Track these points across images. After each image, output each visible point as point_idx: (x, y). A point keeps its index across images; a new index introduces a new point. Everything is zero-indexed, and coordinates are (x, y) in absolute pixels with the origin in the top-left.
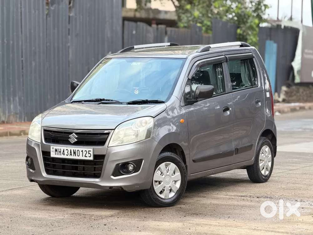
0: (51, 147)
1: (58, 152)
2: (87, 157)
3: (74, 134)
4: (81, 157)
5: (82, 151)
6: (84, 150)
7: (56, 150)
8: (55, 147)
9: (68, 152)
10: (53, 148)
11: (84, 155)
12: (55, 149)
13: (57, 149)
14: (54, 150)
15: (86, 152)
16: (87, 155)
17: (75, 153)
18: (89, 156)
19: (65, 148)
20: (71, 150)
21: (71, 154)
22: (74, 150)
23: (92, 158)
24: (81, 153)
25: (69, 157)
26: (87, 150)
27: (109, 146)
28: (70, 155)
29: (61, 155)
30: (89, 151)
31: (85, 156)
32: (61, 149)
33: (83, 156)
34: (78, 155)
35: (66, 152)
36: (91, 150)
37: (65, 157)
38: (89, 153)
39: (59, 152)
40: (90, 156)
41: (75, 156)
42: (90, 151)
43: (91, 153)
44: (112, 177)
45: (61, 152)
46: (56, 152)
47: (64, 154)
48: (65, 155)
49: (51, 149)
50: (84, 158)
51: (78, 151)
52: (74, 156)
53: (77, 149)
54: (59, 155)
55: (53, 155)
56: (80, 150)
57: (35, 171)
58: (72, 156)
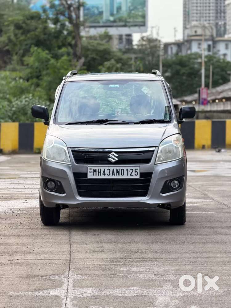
0: (89, 168)
1: (97, 173)
2: (133, 175)
3: (113, 153)
4: (125, 176)
5: (127, 170)
6: (129, 168)
7: (95, 171)
8: (93, 168)
9: (109, 172)
10: (91, 169)
11: (129, 173)
12: (94, 169)
13: (96, 169)
14: (92, 170)
15: (132, 170)
16: (134, 173)
17: (118, 172)
18: (135, 175)
19: (106, 168)
20: (113, 170)
21: (113, 174)
22: (117, 169)
23: (138, 177)
24: (126, 172)
25: (111, 177)
26: (134, 168)
27: (156, 163)
28: (112, 175)
29: (101, 175)
30: (135, 169)
31: (131, 175)
32: (101, 169)
33: (128, 175)
34: (122, 174)
35: (107, 172)
36: (138, 168)
37: (106, 177)
38: (135, 172)
39: (99, 172)
41: (119, 175)
43: (138, 171)
44: (161, 194)
45: (100, 172)
46: (95, 173)
47: (105, 174)
49: (89, 170)
50: (129, 177)
51: (123, 170)
52: (117, 175)
53: (121, 168)
54: (98, 175)
55: (90, 176)
56: (125, 169)
57: (65, 194)
58: (114, 175)
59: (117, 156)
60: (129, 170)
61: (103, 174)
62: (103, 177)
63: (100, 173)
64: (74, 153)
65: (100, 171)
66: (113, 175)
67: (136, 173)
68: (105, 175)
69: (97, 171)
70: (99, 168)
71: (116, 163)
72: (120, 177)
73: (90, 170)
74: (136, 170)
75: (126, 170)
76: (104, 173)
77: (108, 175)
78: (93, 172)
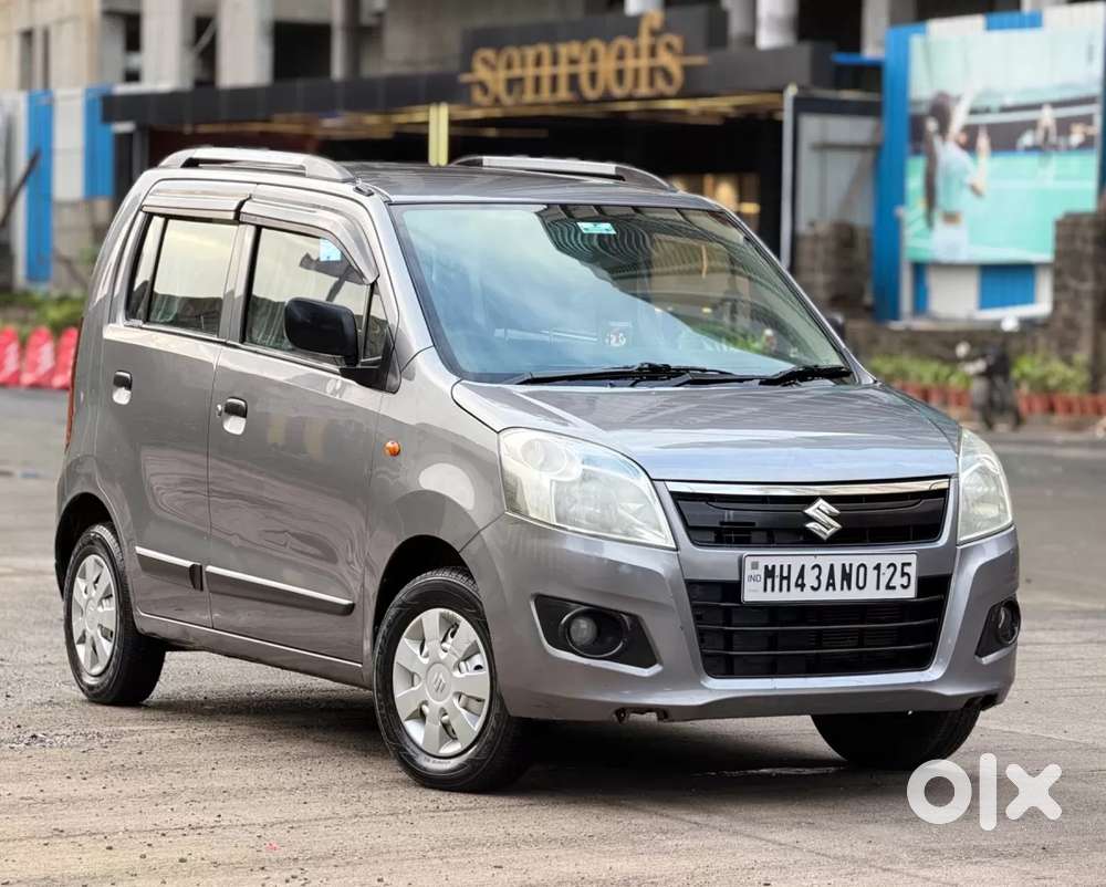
0: (748, 561)
1: (777, 581)
2: (894, 588)
3: (821, 502)
4: (871, 593)
5: (878, 567)
6: (885, 561)
7: (769, 573)
8: (763, 562)
9: (818, 578)
10: (755, 566)
11: (884, 581)
12: (766, 567)
13: (774, 567)
14: (761, 572)
15: (892, 569)
16: (897, 580)
17: (846, 577)
18: (902, 586)
19: (809, 562)
20: (832, 566)
21: (831, 584)
23: (911, 593)
24: (872, 575)
25: (824, 595)
26: (898, 561)
27: (958, 540)
28: (827, 589)
29: (789, 589)
30: (904, 565)
31: (888, 587)
32: (789, 566)
34: (861, 584)
35: (810, 579)
36: (913, 559)
37: (807, 595)
38: (903, 574)
39: (782, 578)
40: (906, 584)
41: (849, 588)
42: (909, 564)
43: (912, 570)
44: (977, 658)
45: (788, 578)
46: (769, 581)
47: (802, 586)
48: (807, 588)
49: (748, 571)
50: (884, 594)
51: (862, 570)
52: (842, 588)
53: (856, 561)
54: (781, 589)
55: (753, 593)
56: (871, 562)
57: (656, 669)
58: (834, 589)
59: (838, 512)
60: (883, 569)
61: (797, 585)
62: (795, 595)
63: (785, 583)
64: (680, 502)
65: (785, 573)
66: (831, 588)
67: (906, 578)
68: (802, 590)
69: (777, 572)
70: (786, 561)
71: (837, 540)
72: (853, 595)
73: (753, 568)
74: (907, 569)
75: (875, 568)
76: (800, 582)
77: (812, 587)
78: (763, 577)
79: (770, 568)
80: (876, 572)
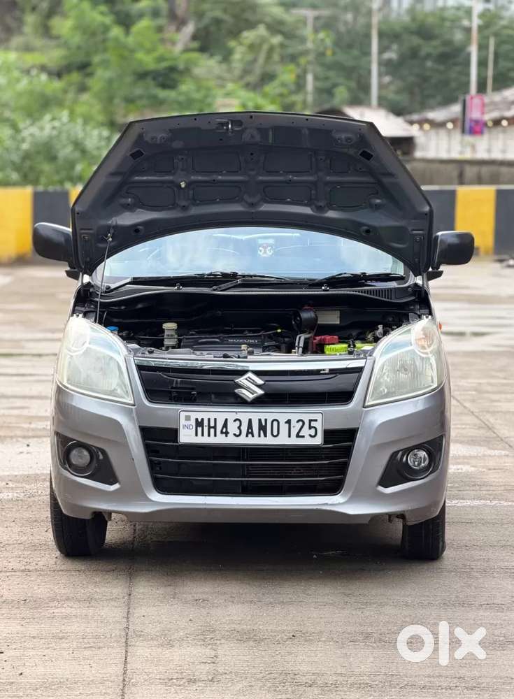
0: (183, 415)
1: (206, 429)
2: (303, 437)
3: (250, 375)
4: (283, 440)
5: (289, 422)
6: (294, 418)
7: (199, 424)
8: (194, 416)
9: (239, 428)
10: (188, 418)
11: (294, 432)
12: (197, 420)
13: (203, 420)
14: (193, 422)
15: (301, 423)
16: (306, 431)
17: (263, 428)
18: (310, 436)
19: (231, 417)
20: (250, 420)
21: (250, 432)
22: (260, 420)
23: (318, 441)
24: (284, 428)
25: (244, 440)
26: (306, 418)
27: (367, 404)
28: (247, 436)
29: (215, 435)
30: (310, 421)
31: (298, 436)
32: (215, 419)
33: (289, 436)
34: (275, 433)
35: (233, 428)
36: (319, 417)
37: (231, 440)
38: (310, 427)
39: (210, 427)
40: (313, 434)
41: (265, 435)
42: (316, 420)
43: (318, 425)
44: (380, 488)
45: (215, 427)
46: (200, 429)
47: (227, 433)
48: (231, 435)
49: (183, 422)
50: (294, 441)
51: (275, 423)
52: (259, 436)
53: (270, 417)
54: (209, 435)
55: (187, 436)
56: (283, 419)
57: (116, 486)
58: (253, 436)
59: (262, 382)
60: (293, 423)
61: (222, 432)
62: (220, 440)
63: (212, 431)
64: (142, 372)
65: (212, 424)
66: (250, 435)
67: (313, 430)
68: (226, 436)
69: (206, 423)
70: (212, 416)
71: (259, 402)
72: (269, 441)
73: (186, 416)
74: (313, 424)
75: (286, 422)
76: (224, 430)
77: (235, 435)
78: (194, 427)
79: (200, 420)
80: (287, 425)
